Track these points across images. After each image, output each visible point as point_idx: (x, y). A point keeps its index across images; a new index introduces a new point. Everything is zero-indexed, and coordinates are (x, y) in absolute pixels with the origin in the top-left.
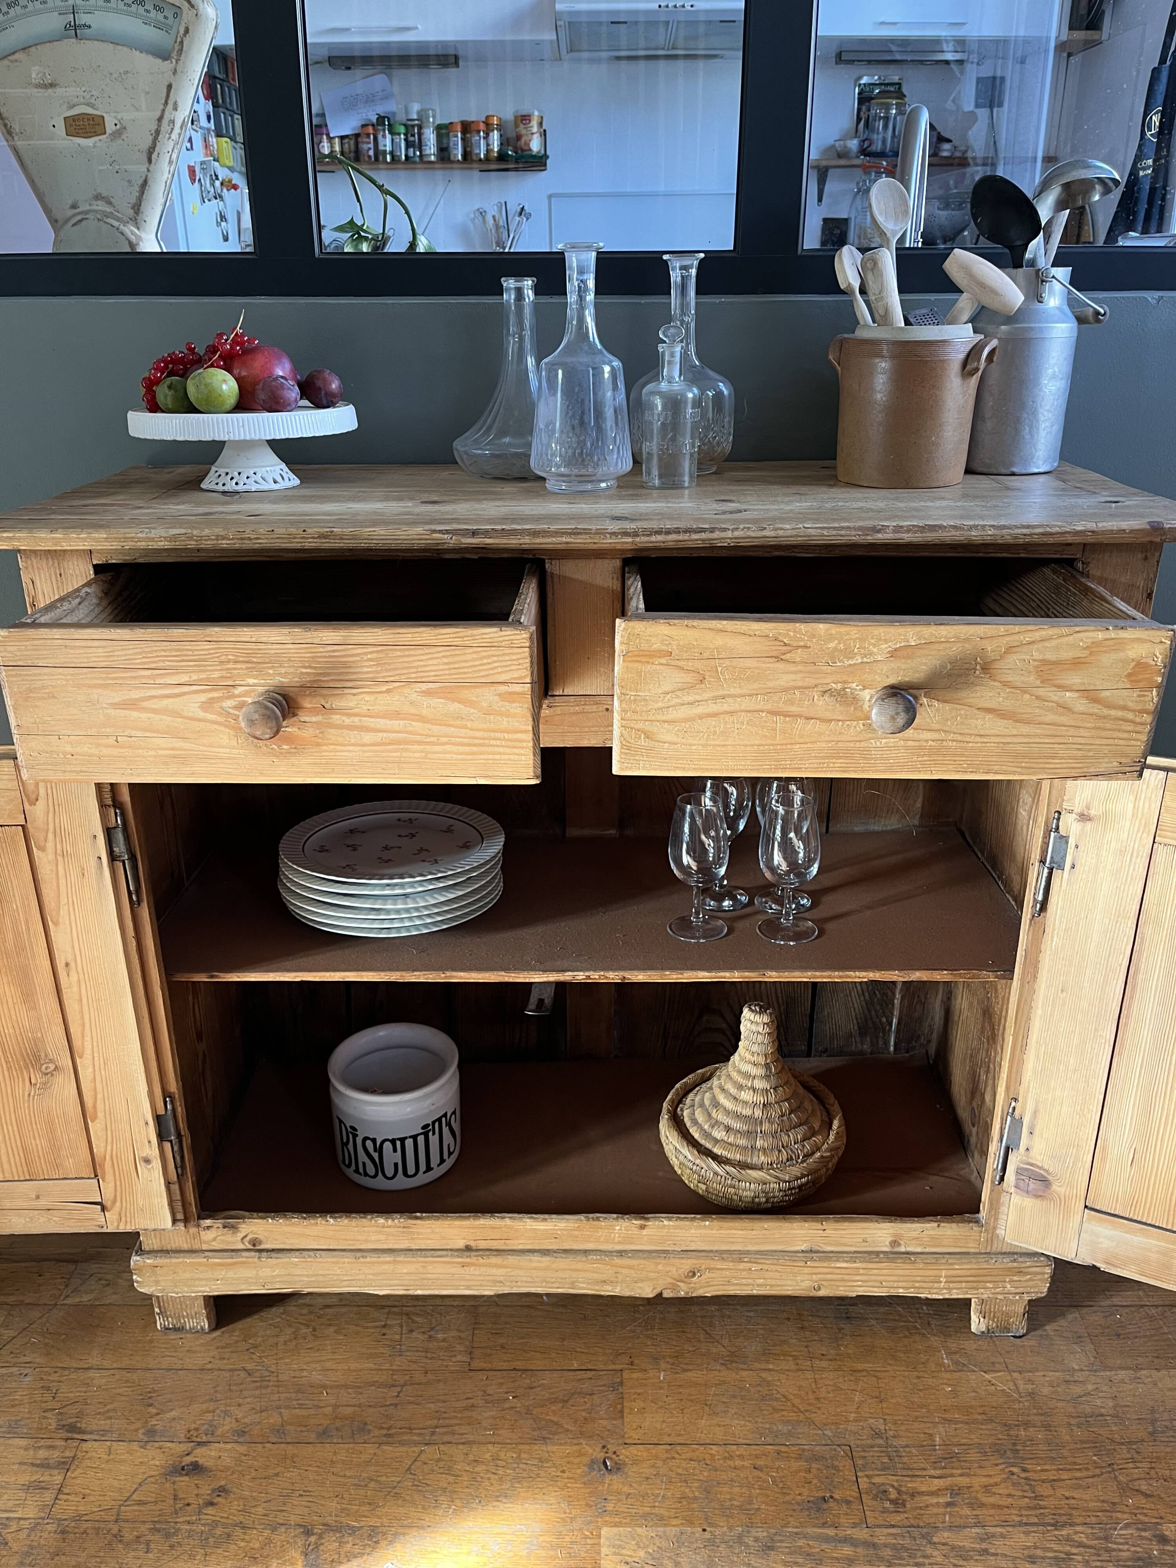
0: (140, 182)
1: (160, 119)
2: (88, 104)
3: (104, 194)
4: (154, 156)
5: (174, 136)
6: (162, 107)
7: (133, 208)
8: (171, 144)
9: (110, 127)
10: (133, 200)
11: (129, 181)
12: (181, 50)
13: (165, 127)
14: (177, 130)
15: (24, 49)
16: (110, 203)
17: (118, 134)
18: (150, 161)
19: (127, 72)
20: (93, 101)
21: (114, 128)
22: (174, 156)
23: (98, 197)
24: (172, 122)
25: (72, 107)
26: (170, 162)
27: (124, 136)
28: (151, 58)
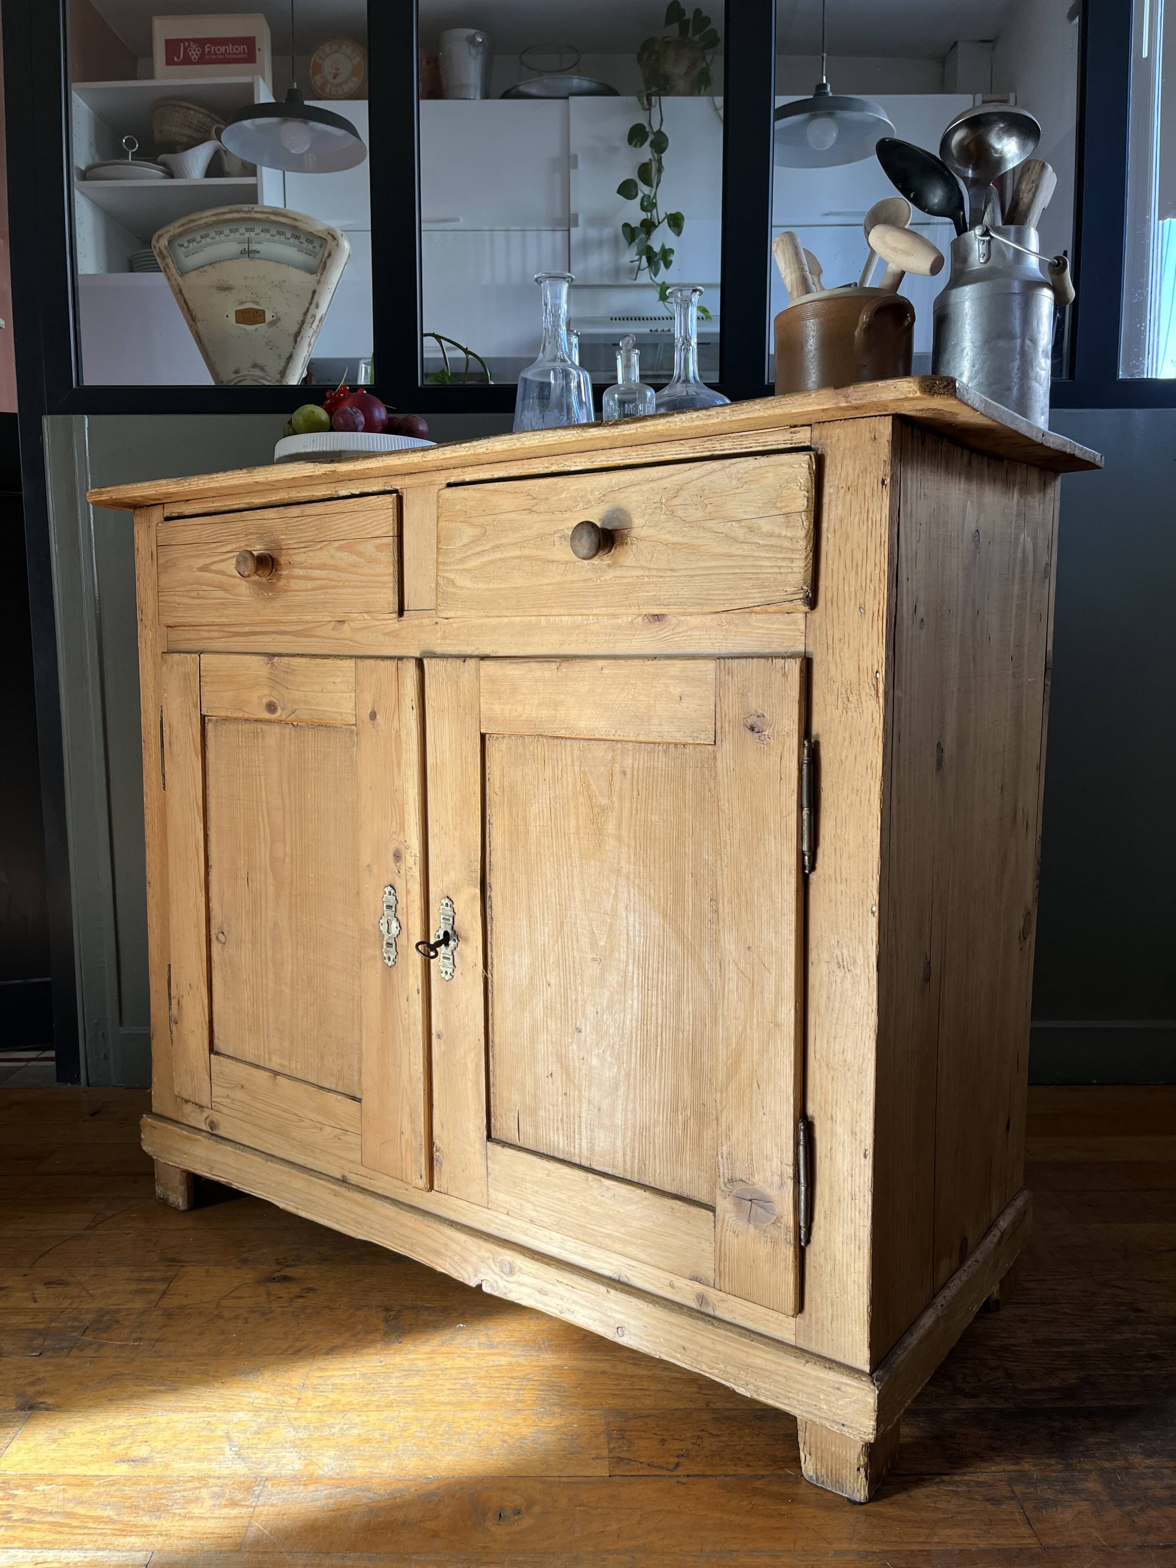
0: (287, 356)
1: (306, 314)
2: (254, 302)
3: (259, 362)
4: (299, 339)
5: (314, 326)
6: (307, 305)
7: (280, 373)
8: (312, 331)
9: (268, 317)
10: (281, 368)
11: (279, 356)
12: (324, 268)
13: (309, 319)
14: (316, 323)
15: (210, 264)
16: (263, 370)
17: (273, 323)
18: (296, 341)
19: (284, 281)
20: (257, 300)
21: (271, 319)
22: (313, 341)
23: (255, 366)
24: (314, 316)
25: (242, 303)
26: (310, 344)
27: (278, 325)
28: (302, 273)
